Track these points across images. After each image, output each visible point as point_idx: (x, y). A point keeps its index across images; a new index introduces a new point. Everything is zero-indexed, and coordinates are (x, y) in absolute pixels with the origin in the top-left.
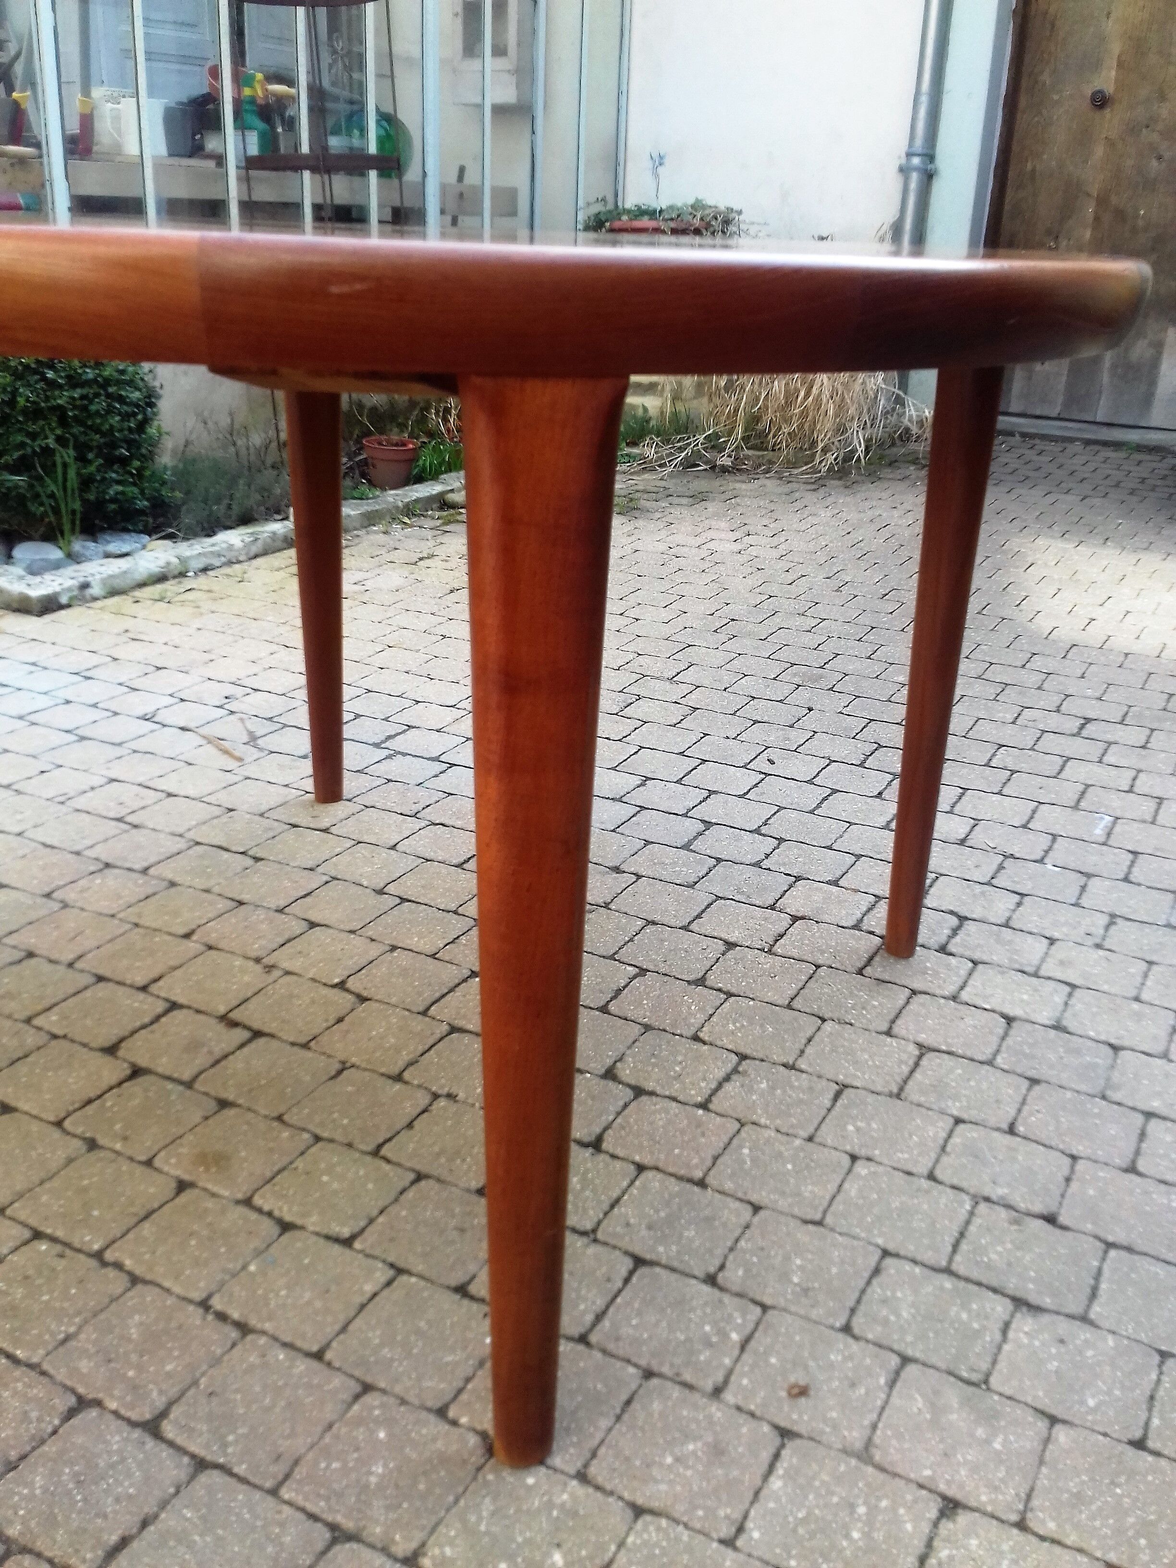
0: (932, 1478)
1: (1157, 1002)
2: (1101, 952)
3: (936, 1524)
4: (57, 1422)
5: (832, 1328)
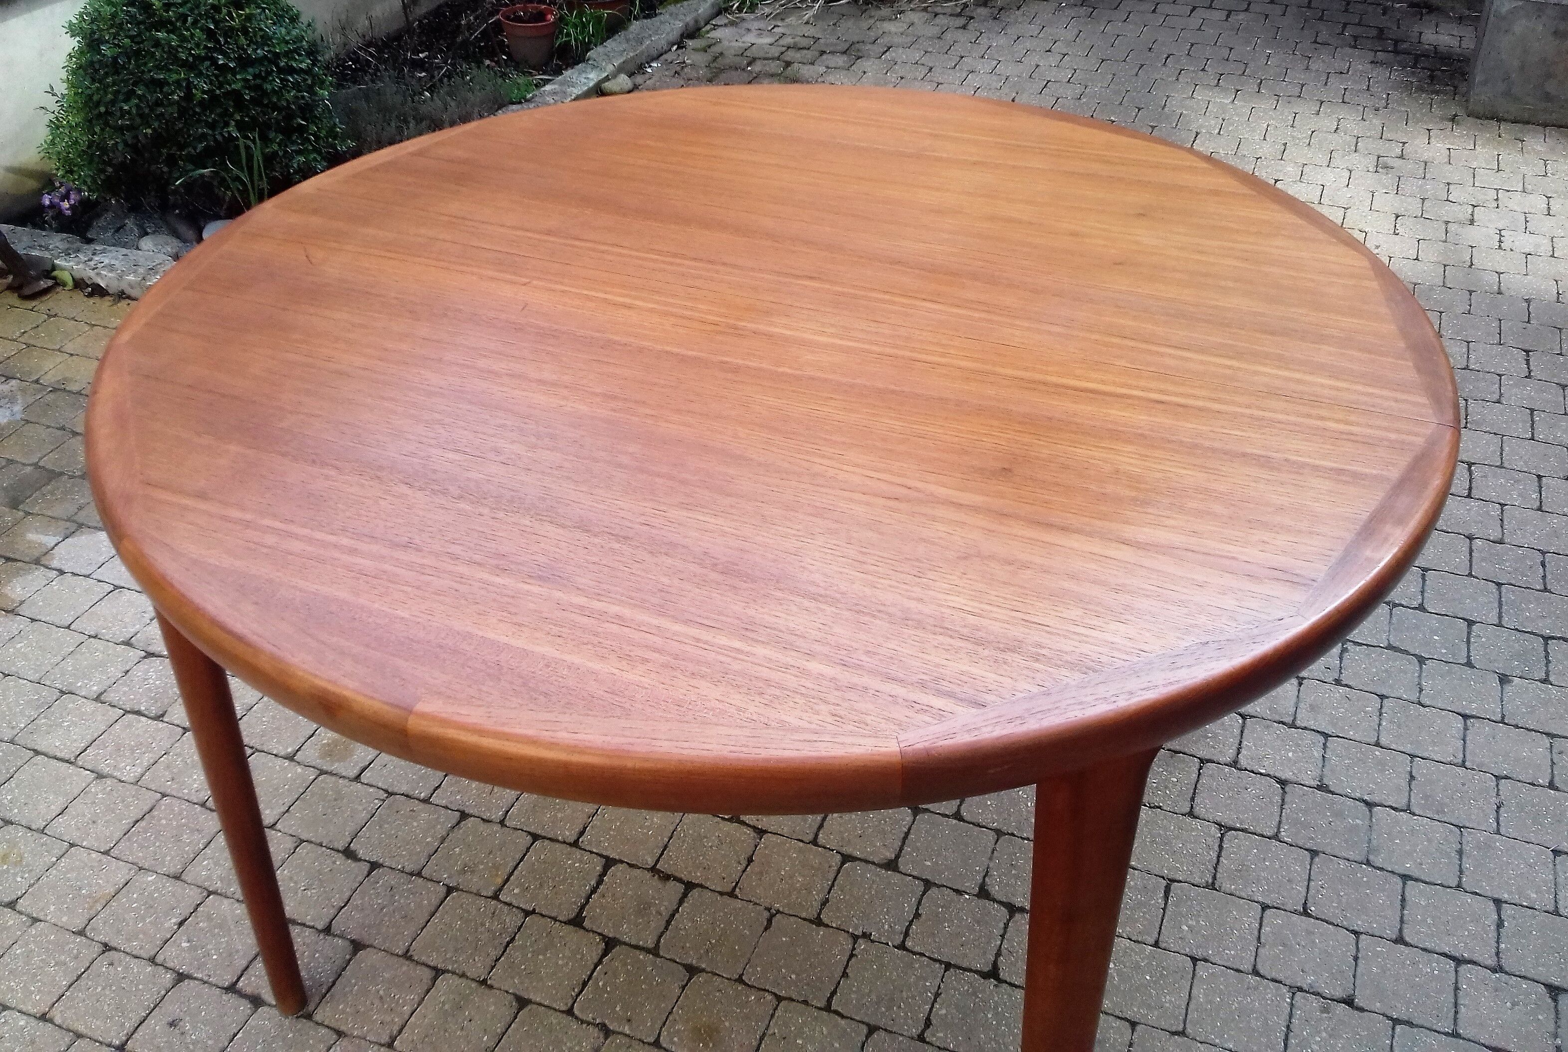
1: (1393, 746)
2: (1342, 689)
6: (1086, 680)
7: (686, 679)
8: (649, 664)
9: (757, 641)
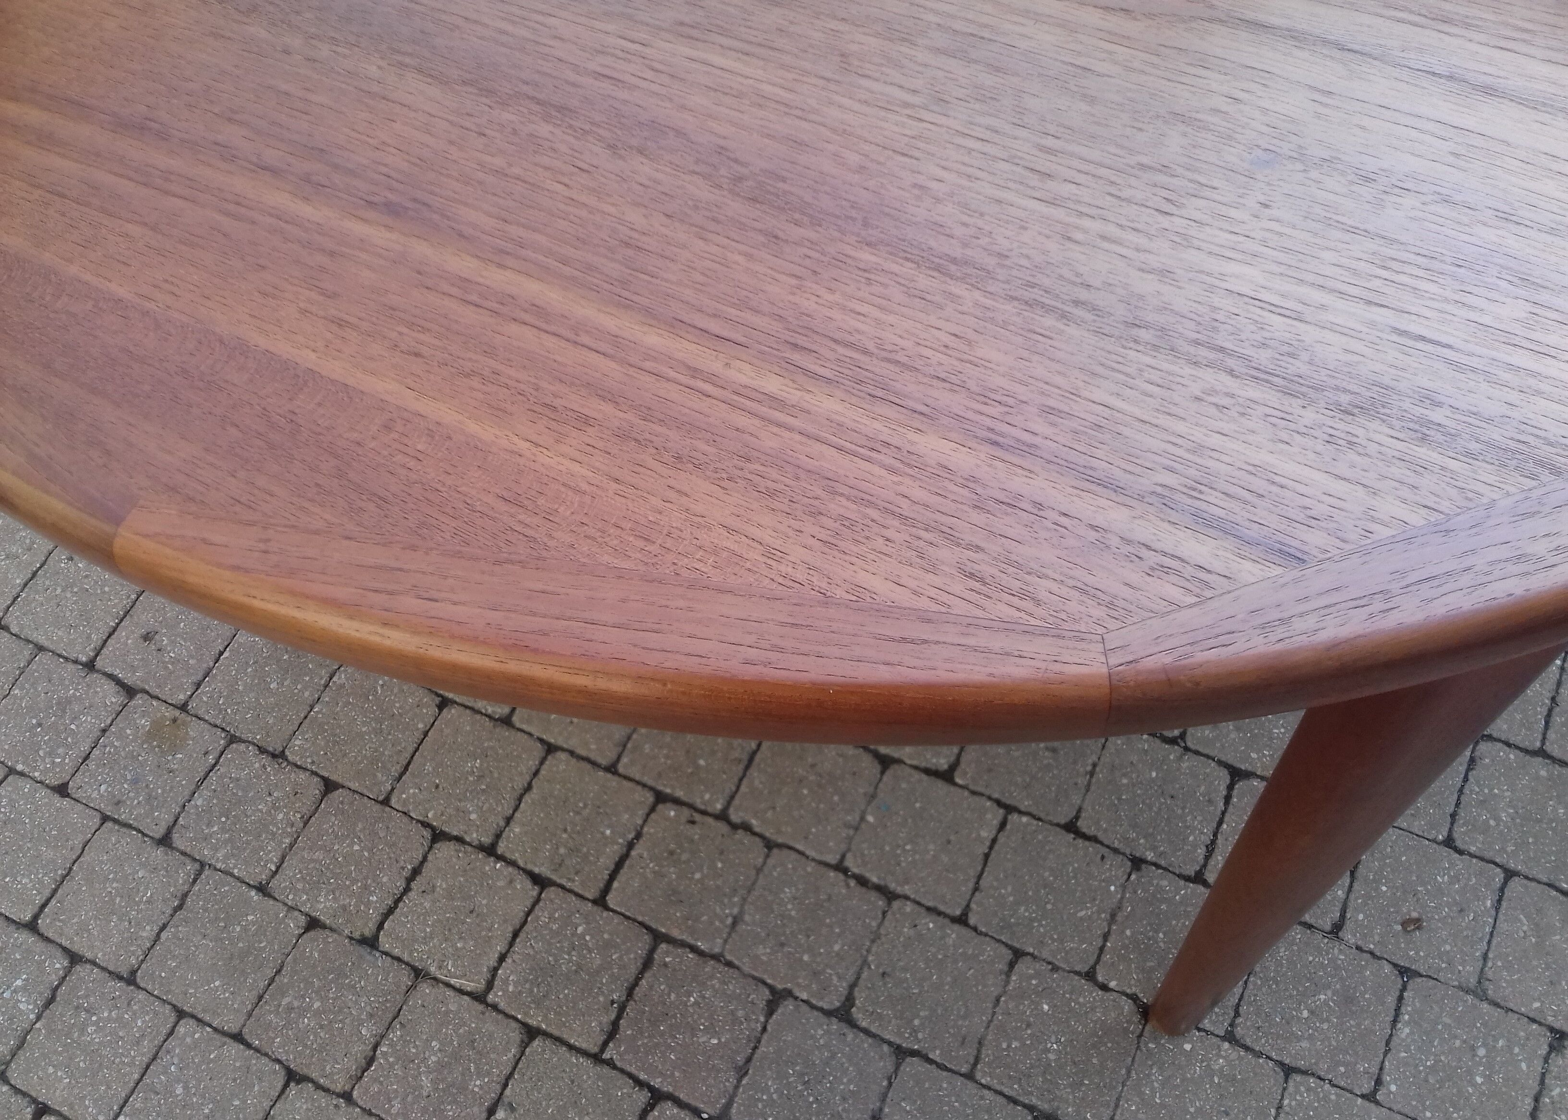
0: (1540, 1010)
3: (1546, 1060)
4: (762, 1019)
5: (1434, 841)
6: (1535, 494)
7: (665, 471)
8: (590, 430)
9: (816, 376)
